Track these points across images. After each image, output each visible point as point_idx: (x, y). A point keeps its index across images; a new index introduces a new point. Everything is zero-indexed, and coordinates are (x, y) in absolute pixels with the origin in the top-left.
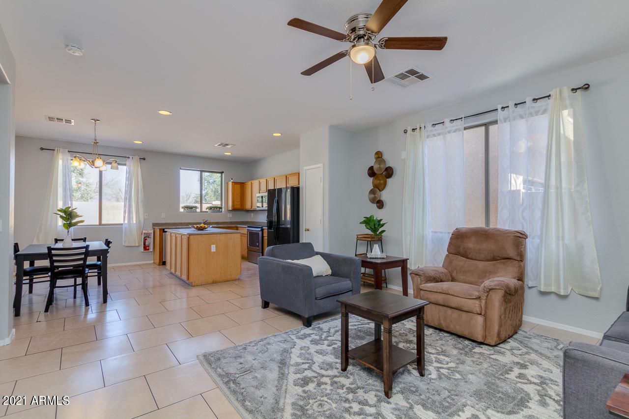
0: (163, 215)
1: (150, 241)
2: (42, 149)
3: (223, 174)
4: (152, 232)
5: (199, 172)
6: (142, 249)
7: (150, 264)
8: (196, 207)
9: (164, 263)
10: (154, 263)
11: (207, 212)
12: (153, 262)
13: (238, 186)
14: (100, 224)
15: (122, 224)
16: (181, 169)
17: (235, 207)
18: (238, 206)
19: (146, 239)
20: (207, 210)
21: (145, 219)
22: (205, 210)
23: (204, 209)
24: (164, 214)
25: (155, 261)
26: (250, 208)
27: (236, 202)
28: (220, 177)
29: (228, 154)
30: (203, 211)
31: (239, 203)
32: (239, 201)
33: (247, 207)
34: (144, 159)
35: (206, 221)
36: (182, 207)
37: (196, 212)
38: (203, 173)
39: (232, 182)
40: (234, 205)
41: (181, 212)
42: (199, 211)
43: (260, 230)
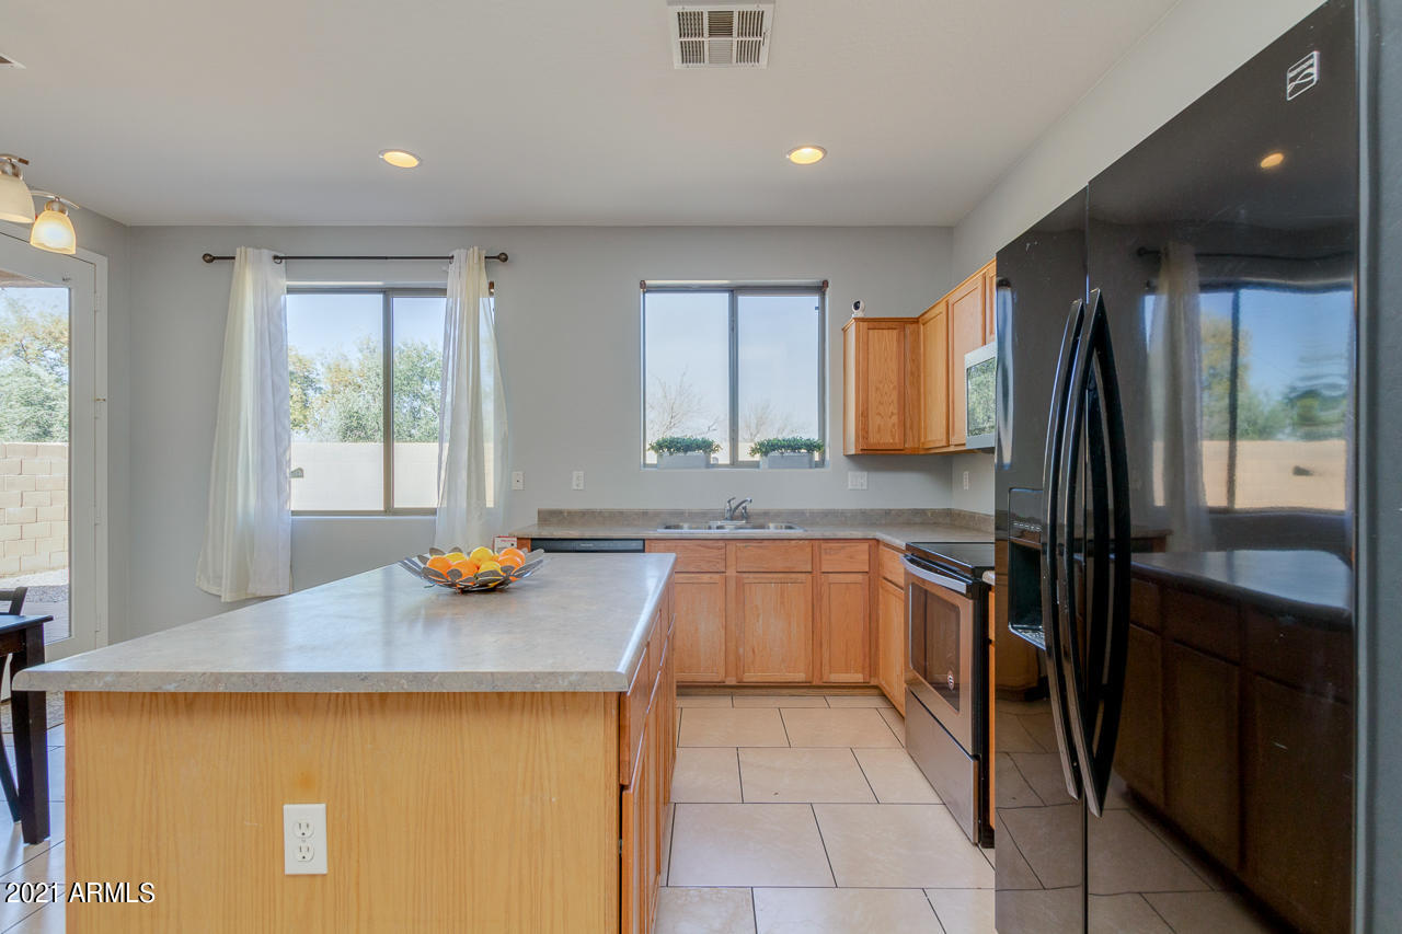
2: (209, 259)
3: (828, 296)
5: (725, 296)
8: (707, 446)
11: (756, 465)
13: (886, 340)
14: (389, 509)
15: (433, 512)
16: (644, 287)
17: (874, 439)
18: (886, 434)
20: (759, 457)
22: (748, 458)
23: (744, 454)
24: (581, 473)
26: (945, 440)
27: (879, 414)
28: (817, 308)
29: (806, 156)
30: (740, 459)
31: (895, 419)
32: (895, 411)
33: (929, 439)
34: (501, 257)
35: (740, 508)
36: (653, 445)
37: (710, 465)
38: (742, 298)
39: (857, 320)
40: (867, 431)
41: (649, 465)
42: (727, 461)
43: (963, 588)
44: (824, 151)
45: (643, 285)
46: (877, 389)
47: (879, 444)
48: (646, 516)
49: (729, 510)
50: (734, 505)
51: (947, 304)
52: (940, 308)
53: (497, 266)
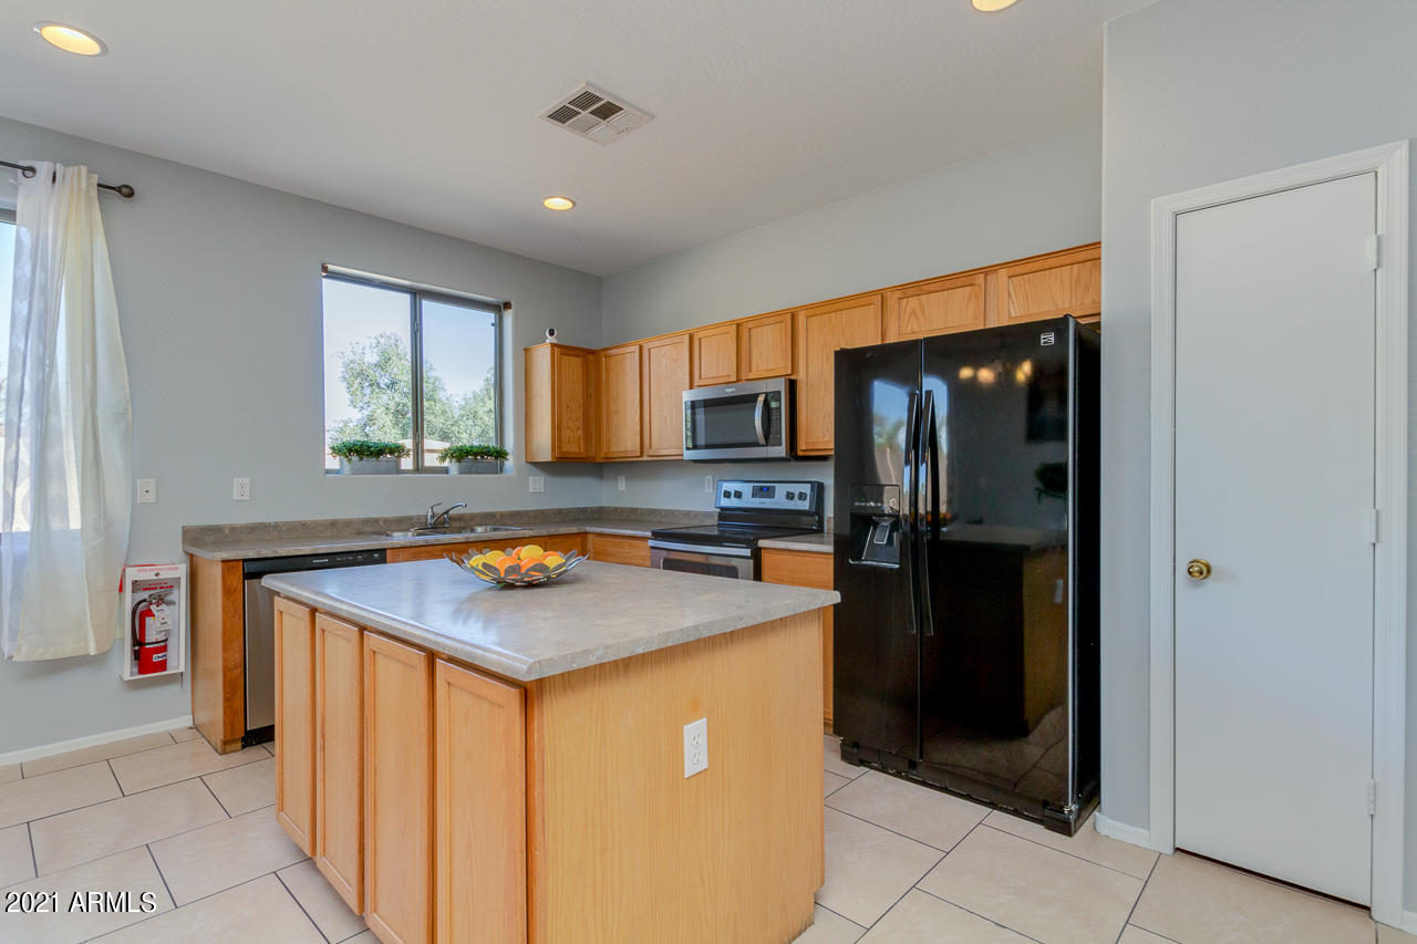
0: (240, 488)
1: (170, 621)
3: (508, 316)
4: (181, 571)
5: (407, 297)
6: (125, 666)
7: (173, 738)
8: (396, 451)
9: (262, 736)
10: (196, 727)
11: (446, 471)
12: (187, 721)
13: (574, 365)
16: (324, 273)
17: (566, 448)
18: (574, 448)
19: (149, 613)
20: (446, 463)
21: (136, 508)
22: (436, 464)
23: (431, 460)
24: (247, 481)
25: (202, 717)
26: (639, 451)
27: (569, 427)
28: (493, 325)
29: (558, 204)
30: (426, 464)
31: (580, 433)
33: (614, 450)
34: (124, 190)
35: (447, 512)
36: (333, 448)
37: (399, 471)
38: (424, 302)
39: (553, 345)
40: (560, 441)
41: (328, 472)
42: (410, 467)
43: (747, 552)
44: (574, 203)
45: (325, 269)
46: (568, 406)
47: (569, 452)
48: (335, 527)
49: (433, 516)
50: (439, 510)
51: (641, 347)
52: (631, 349)
53: (116, 201)
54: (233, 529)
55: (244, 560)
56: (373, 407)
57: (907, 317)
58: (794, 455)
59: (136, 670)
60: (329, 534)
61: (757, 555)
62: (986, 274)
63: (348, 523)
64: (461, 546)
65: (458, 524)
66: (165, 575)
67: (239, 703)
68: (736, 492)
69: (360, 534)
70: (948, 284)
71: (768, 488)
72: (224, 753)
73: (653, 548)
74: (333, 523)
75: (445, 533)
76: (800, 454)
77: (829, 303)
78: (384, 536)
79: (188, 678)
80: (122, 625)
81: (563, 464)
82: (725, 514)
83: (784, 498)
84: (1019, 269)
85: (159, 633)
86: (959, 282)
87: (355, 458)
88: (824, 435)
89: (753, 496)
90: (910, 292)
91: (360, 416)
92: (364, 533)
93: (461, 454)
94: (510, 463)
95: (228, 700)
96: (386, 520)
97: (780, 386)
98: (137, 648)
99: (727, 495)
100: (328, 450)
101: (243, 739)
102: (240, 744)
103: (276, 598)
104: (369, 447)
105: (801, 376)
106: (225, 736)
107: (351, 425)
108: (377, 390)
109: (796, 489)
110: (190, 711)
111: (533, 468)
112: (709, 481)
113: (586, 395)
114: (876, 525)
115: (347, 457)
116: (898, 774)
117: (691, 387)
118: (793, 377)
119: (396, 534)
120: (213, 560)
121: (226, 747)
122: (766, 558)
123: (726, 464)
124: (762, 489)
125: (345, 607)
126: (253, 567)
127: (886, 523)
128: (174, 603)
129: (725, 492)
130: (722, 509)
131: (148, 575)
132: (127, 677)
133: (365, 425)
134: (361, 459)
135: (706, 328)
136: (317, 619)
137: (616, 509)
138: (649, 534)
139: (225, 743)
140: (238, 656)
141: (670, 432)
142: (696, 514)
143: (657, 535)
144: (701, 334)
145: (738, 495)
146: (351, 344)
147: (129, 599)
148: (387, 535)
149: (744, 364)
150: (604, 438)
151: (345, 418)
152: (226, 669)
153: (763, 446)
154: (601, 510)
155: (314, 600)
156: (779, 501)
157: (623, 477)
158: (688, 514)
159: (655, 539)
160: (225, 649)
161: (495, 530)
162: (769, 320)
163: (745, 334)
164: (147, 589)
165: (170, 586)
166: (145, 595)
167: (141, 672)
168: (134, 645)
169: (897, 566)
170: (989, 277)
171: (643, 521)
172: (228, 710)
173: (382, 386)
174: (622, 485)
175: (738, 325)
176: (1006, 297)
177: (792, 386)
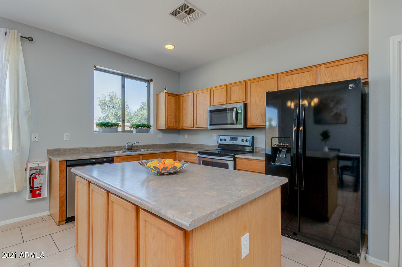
0: (66, 136)
1: (42, 180)
3: (152, 84)
4: (46, 164)
5: (121, 77)
6: (27, 194)
7: (42, 219)
8: (116, 125)
9: (71, 219)
10: (50, 215)
11: (132, 132)
12: (47, 213)
13: (172, 99)
17: (169, 125)
18: (172, 125)
19: (35, 178)
20: (132, 129)
21: (31, 143)
23: (127, 129)
24: (69, 134)
25: (52, 212)
26: (192, 125)
27: (170, 118)
28: (147, 86)
29: (170, 47)
30: (126, 130)
31: (174, 120)
32: (174, 118)
33: (185, 125)
34: (30, 39)
35: (132, 145)
36: (97, 124)
37: (117, 132)
38: (126, 79)
39: (166, 93)
40: (168, 123)
41: (95, 132)
42: (121, 130)
43: (232, 159)
45: (95, 67)
46: (170, 112)
47: (170, 126)
48: (97, 150)
49: (128, 146)
50: (130, 144)
51: (193, 93)
52: (191, 94)
53: (27, 42)
54: (64, 150)
55: (67, 161)
56: (108, 113)
57: (286, 82)
58: (246, 128)
59: (31, 196)
60: (95, 152)
61: (235, 160)
62: (316, 67)
63: (101, 148)
64: (138, 156)
65: (135, 148)
66: (41, 165)
67: (64, 208)
68: (224, 139)
69: (105, 151)
70: (302, 71)
71: (235, 138)
72: (59, 225)
73: (198, 157)
74: (96, 148)
75: (131, 151)
76: (248, 127)
77: (258, 78)
78: (113, 153)
79: (48, 199)
80: (26, 182)
81: (169, 130)
82: (220, 146)
83: (241, 141)
84: (329, 65)
85: (39, 184)
86: (306, 70)
87: (104, 127)
88: (256, 121)
89: (230, 140)
90: (288, 74)
91: (104, 116)
92: (106, 151)
93: (137, 127)
94: (151, 129)
95: (60, 208)
96: (113, 147)
97: (241, 105)
98: (31, 189)
99: (221, 140)
100: (95, 125)
101: (66, 220)
102: (64, 222)
103: (76, 176)
104: (108, 124)
105: (248, 102)
106: (59, 219)
107: (101, 118)
108: (109, 108)
109: (245, 138)
110: (49, 210)
111: (159, 131)
112: (215, 135)
113: (176, 109)
114: (280, 151)
115: (101, 127)
116: (289, 237)
117: (210, 106)
118: (245, 102)
119: (116, 152)
120: (56, 161)
121: (59, 223)
122: (238, 161)
123: (221, 130)
124: (233, 138)
125: (101, 183)
126: (69, 163)
127: (284, 150)
128: (44, 174)
129: (221, 139)
130: (219, 144)
131: (35, 165)
132: (27, 199)
133: (106, 118)
134: (106, 128)
135: (216, 87)
136: (91, 185)
137: (184, 144)
138: (197, 152)
139: (59, 222)
140: (64, 193)
141: (203, 120)
142: (210, 146)
143: (200, 153)
144: (214, 89)
145: (225, 140)
146: (102, 95)
147: (28, 173)
148: (114, 152)
149: (228, 98)
150: (181, 122)
151: (100, 116)
152: (60, 197)
153: (235, 124)
154: (179, 144)
155: (90, 179)
156: (239, 142)
157: (186, 134)
158: (207, 146)
159: (200, 154)
160: (60, 191)
161: (147, 150)
162: (237, 84)
163: (229, 89)
164: (35, 170)
165: (42, 169)
166: (34, 172)
167: (33, 197)
168: (30, 188)
169: (290, 165)
170: (317, 68)
171: (193, 148)
172: (60, 211)
173: (111, 107)
174: (186, 136)
175: (226, 86)
176: (324, 74)
177: (245, 105)
